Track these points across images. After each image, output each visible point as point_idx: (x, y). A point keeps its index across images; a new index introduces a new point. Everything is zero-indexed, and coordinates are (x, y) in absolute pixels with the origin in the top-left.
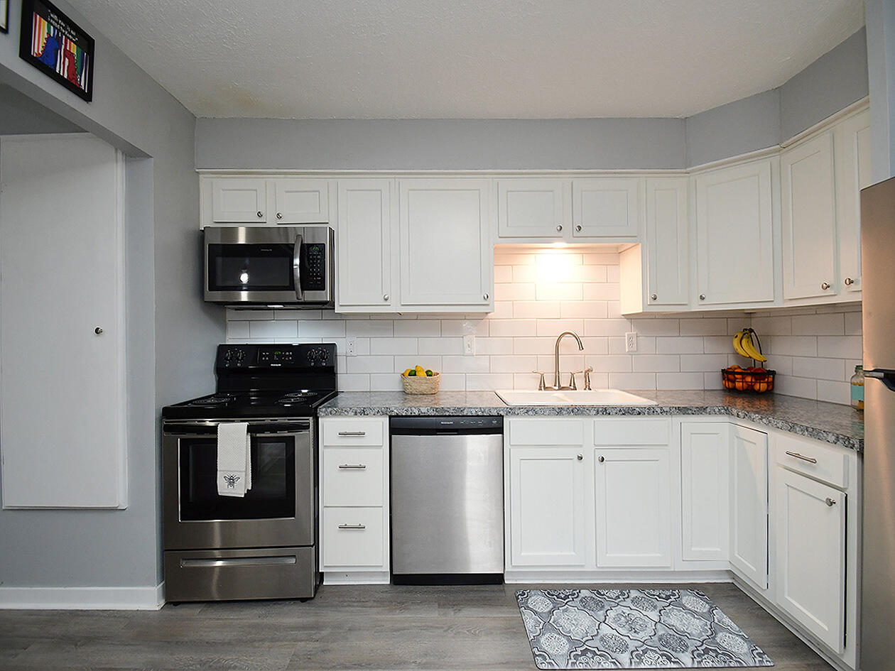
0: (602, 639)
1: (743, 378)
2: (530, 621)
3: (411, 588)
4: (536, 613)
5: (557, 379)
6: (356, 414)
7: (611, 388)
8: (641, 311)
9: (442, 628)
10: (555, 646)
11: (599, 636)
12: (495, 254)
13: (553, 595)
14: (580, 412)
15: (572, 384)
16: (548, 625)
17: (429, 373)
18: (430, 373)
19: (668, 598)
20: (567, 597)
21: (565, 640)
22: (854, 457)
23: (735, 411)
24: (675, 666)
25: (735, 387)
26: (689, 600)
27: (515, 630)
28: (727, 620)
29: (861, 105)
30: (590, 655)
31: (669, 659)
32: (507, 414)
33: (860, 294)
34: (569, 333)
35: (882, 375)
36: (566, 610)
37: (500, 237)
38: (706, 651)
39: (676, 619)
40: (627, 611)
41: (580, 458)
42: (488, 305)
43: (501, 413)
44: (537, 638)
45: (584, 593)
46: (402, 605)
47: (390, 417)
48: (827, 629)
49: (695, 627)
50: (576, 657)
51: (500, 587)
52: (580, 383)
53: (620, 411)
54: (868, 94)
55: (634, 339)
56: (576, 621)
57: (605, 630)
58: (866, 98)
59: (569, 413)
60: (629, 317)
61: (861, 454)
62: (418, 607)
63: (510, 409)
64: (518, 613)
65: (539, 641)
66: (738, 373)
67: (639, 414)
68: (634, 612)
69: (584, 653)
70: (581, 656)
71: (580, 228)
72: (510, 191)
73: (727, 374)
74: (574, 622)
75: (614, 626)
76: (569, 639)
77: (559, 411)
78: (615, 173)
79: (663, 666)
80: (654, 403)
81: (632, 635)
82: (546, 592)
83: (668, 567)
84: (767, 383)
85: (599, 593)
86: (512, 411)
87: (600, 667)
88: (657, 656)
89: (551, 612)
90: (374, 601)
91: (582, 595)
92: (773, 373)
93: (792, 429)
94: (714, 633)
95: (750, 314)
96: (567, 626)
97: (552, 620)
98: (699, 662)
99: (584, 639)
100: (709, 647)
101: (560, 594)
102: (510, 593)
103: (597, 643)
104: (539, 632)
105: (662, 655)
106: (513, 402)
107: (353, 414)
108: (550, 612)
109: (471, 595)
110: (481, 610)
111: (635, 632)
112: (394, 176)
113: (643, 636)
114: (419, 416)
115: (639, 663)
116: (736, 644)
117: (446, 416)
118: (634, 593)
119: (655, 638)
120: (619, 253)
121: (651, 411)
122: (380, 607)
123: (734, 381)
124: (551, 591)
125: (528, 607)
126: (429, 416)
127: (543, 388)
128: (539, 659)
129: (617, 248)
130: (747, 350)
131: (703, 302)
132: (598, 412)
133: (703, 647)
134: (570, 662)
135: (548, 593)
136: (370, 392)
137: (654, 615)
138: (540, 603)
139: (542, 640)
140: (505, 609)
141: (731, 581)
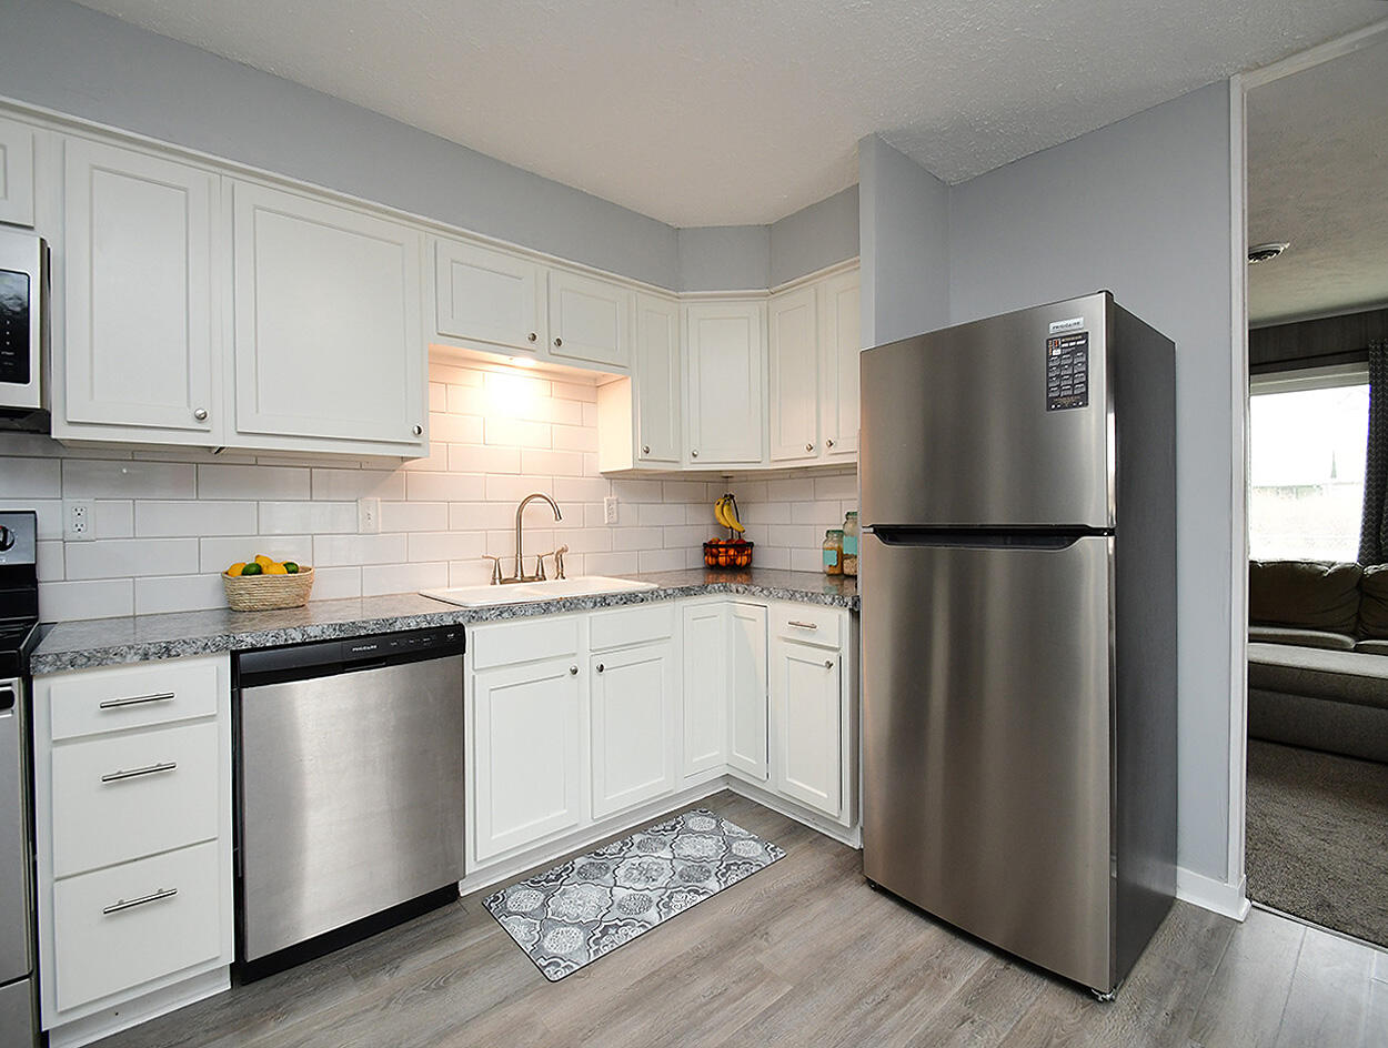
0: (620, 906)
1: (727, 552)
2: (519, 930)
3: (283, 976)
4: (524, 915)
5: (519, 565)
6: (146, 657)
7: (589, 574)
8: (631, 467)
9: (376, 1006)
10: (566, 944)
11: (615, 904)
12: (430, 363)
13: (539, 882)
14: (573, 606)
15: (540, 573)
16: (545, 921)
17: (291, 568)
18: (294, 568)
19: (674, 828)
20: (560, 876)
21: (575, 930)
22: (846, 615)
23: (734, 587)
24: (703, 897)
25: (717, 562)
26: (695, 822)
27: (500, 952)
28: (736, 828)
29: (851, 264)
30: (612, 931)
31: (696, 892)
32: (469, 621)
33: (854, 455)
34: (539, 496)
35: (872, 530)
36: (564, 893)
37: (439, 334)
38: (728, 867)
39: (689, 848)
40: (636, 861)
41: (575, 672)
42: (418, 445)
43: (460, 620)
44: (538, 945)
45: (580, 861)
46: (278, 1010)
47: (235, 655)
48: (825, 796)
49: (708, 847)
50: (597, 942)
51: (456, 905)
52: (550, 571)
53: (621, 599)
54: (859, 255)
55: (614, 506)
56: (581, 900)
57: (619, 893)
58: (855, 259)
59: (559, 609)
60: (611, 476)
61: (855, 614)
62: (314, 997)
63: (475, 612)
64: (496, 927)
65: (543, 946)
66: (722, 546)
67: (643, 600)
68: (644, 859)
69: (605, 932)
70: (602, 937)
71: (559, 342)
72: (457, 262)
73: (709, 548)
74: (579, 902)
75: (627, 884)
76: (580, 925)
77: (546, 608)
78: (601, 275)
79: (694, 903)
80: (656, 586)
81: (652, 885)
82: (529, 882)
83: (671, 791)
84: (747, 555)
85: (597, 854)
86: (477, 615)
87: (629, 939)
88: (684, 895)
89: (545, 905)
90: (207, 1031)
91: (577, 866)
92: (751, 545)
93: (792, 597)
94: (729, 847)
95: (726, 478)
96: (573, 912)
97: (550, 913)
98: (725, 882)
99: (599, 917)
100: (730, 863)
101: (547, 877)
102: (474, 907)
103: (616, 913)
104: (537, 936)
105: (689, 892)
106: (474, 603)
107: (137, 658)
108: (543, 904)
109: (410, 936)
110: (434, 950)
111: (653, 880)
112: (217, 169)
113: (662, 880)
114: (304, 644)
115: (669, 913)
116: (750, 848)
117: (360, 637)
118: (637, 838)
119: (676, 877)
120: (598, 386)
121: (653, 596)
122: (226, 1034)
123: (716, 556)
124: (532, 879)
125: (510, 912)
126: (325, 641)
127: (497, 581)
128: (550, 971)
129: (595, 380)
130: (727, 519)
131: (695, 460)
132: (595, 604)
133: (724, 865)
134: (591, 951)
135: (532, 882)
136: (135, 617)
137: (666, 853)
138: (524, 899)
139: (546, 944)
140: (475, 931)
141: (725, 788)
